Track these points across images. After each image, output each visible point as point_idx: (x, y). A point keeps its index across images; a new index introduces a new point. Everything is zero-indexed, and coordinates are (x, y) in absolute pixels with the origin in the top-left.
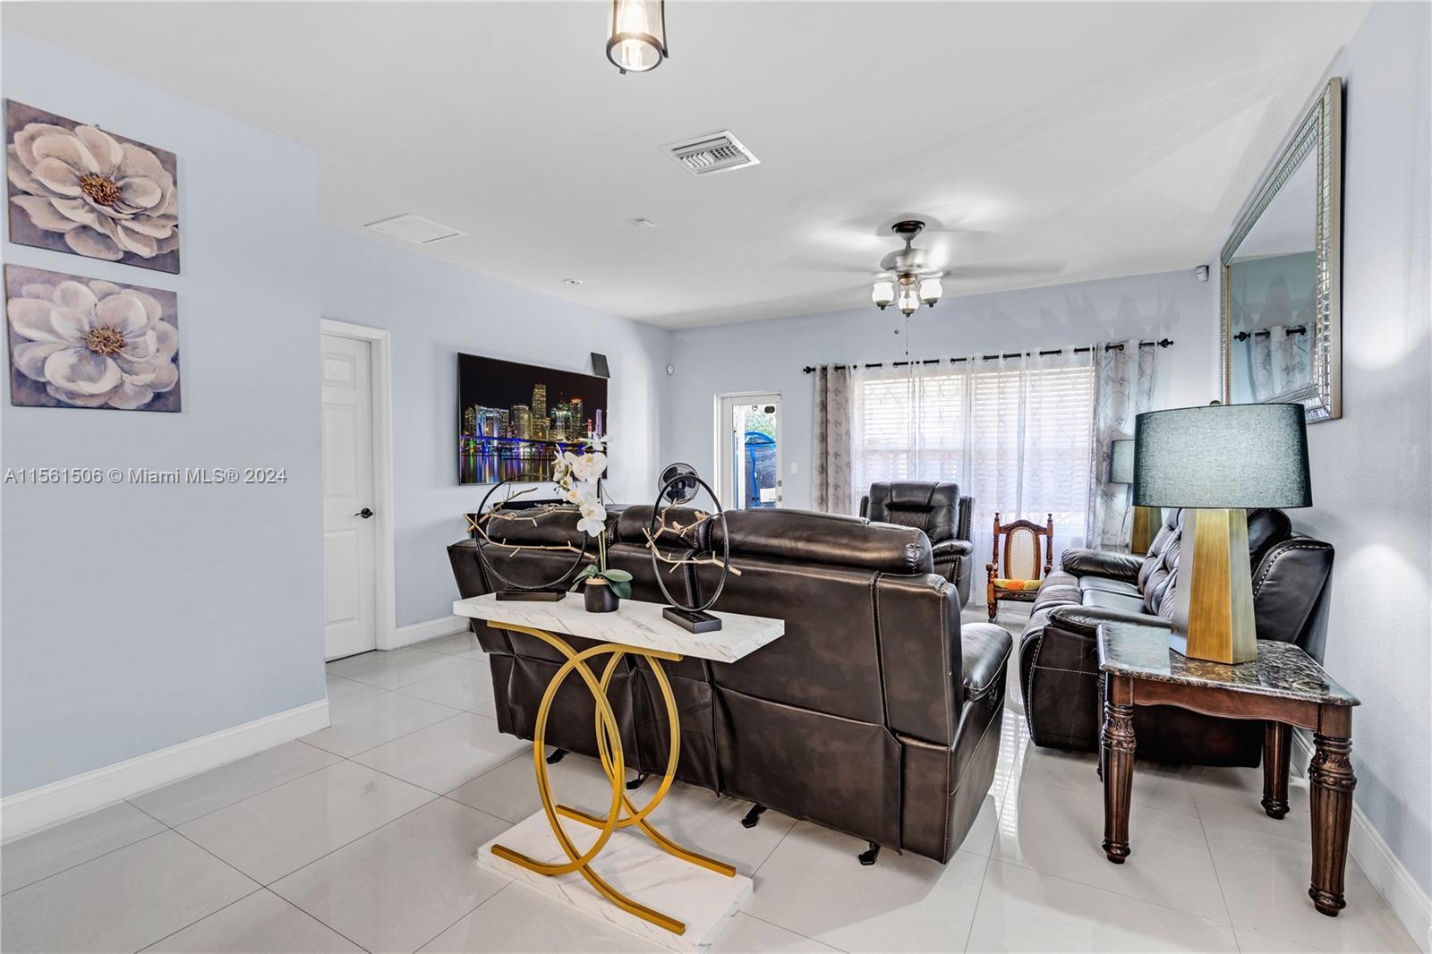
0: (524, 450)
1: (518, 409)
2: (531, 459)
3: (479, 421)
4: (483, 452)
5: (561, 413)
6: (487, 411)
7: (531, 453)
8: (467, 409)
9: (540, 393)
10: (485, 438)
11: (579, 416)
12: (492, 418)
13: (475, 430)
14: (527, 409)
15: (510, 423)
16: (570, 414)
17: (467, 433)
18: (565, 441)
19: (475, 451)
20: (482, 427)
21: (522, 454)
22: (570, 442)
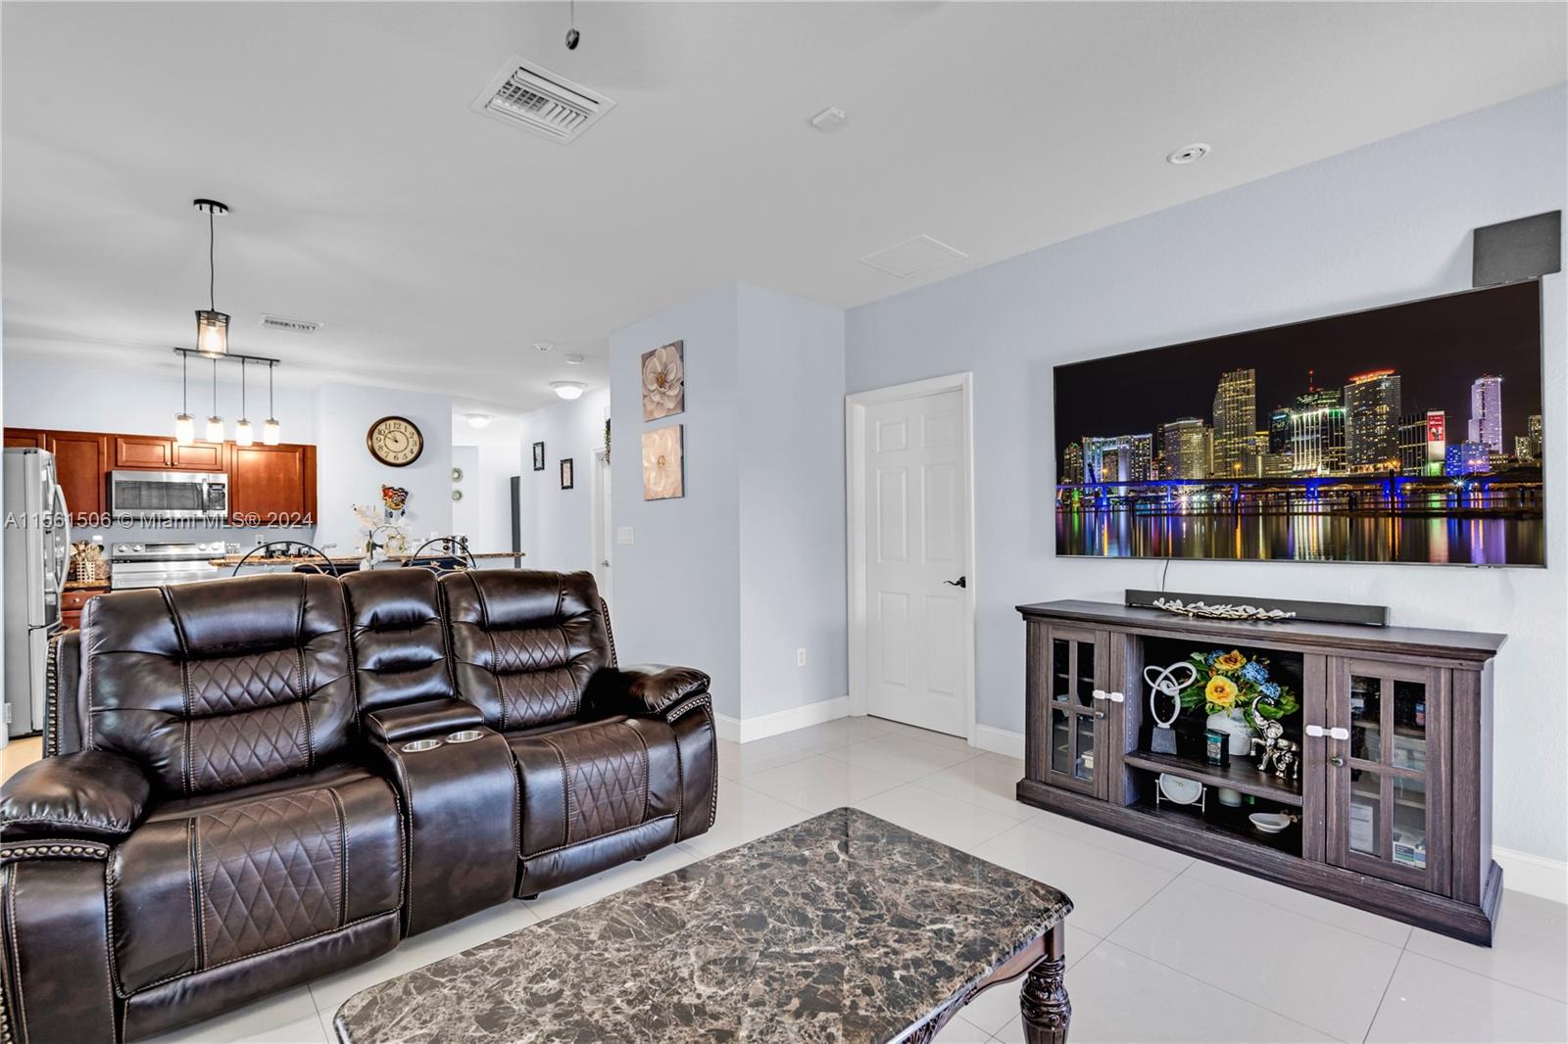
0: (1189, 499)
1: (1177, 429)
2: (1210, 514)
3: (1088, 461)
4: (1097, 506)
5: (1307, 415)
6: (1104, 443)
7: (1210, 503)
8: (1067, 445)
9: (1236, 390)
10: (1100, 484)
11: (1385, 408)
12: (1115, 453)
13: (1082, 474)
14: (1200, 423)
15: (1156, 454)
16: (1344, 410)
17: (1067, 480)
18: (1322, 472)
19: (1082, 505)
20: (1096, 469)
21: (1184, 506)
22: (1347, 473)
